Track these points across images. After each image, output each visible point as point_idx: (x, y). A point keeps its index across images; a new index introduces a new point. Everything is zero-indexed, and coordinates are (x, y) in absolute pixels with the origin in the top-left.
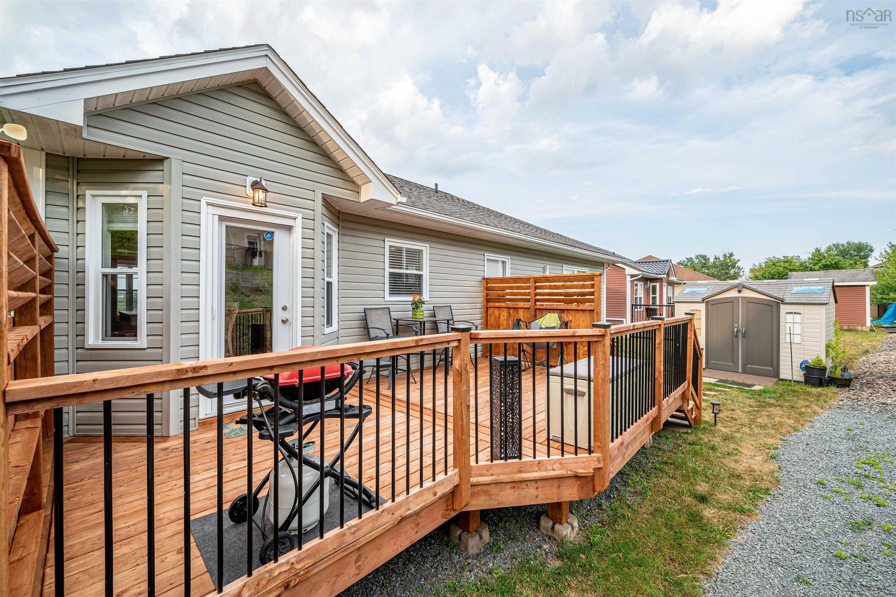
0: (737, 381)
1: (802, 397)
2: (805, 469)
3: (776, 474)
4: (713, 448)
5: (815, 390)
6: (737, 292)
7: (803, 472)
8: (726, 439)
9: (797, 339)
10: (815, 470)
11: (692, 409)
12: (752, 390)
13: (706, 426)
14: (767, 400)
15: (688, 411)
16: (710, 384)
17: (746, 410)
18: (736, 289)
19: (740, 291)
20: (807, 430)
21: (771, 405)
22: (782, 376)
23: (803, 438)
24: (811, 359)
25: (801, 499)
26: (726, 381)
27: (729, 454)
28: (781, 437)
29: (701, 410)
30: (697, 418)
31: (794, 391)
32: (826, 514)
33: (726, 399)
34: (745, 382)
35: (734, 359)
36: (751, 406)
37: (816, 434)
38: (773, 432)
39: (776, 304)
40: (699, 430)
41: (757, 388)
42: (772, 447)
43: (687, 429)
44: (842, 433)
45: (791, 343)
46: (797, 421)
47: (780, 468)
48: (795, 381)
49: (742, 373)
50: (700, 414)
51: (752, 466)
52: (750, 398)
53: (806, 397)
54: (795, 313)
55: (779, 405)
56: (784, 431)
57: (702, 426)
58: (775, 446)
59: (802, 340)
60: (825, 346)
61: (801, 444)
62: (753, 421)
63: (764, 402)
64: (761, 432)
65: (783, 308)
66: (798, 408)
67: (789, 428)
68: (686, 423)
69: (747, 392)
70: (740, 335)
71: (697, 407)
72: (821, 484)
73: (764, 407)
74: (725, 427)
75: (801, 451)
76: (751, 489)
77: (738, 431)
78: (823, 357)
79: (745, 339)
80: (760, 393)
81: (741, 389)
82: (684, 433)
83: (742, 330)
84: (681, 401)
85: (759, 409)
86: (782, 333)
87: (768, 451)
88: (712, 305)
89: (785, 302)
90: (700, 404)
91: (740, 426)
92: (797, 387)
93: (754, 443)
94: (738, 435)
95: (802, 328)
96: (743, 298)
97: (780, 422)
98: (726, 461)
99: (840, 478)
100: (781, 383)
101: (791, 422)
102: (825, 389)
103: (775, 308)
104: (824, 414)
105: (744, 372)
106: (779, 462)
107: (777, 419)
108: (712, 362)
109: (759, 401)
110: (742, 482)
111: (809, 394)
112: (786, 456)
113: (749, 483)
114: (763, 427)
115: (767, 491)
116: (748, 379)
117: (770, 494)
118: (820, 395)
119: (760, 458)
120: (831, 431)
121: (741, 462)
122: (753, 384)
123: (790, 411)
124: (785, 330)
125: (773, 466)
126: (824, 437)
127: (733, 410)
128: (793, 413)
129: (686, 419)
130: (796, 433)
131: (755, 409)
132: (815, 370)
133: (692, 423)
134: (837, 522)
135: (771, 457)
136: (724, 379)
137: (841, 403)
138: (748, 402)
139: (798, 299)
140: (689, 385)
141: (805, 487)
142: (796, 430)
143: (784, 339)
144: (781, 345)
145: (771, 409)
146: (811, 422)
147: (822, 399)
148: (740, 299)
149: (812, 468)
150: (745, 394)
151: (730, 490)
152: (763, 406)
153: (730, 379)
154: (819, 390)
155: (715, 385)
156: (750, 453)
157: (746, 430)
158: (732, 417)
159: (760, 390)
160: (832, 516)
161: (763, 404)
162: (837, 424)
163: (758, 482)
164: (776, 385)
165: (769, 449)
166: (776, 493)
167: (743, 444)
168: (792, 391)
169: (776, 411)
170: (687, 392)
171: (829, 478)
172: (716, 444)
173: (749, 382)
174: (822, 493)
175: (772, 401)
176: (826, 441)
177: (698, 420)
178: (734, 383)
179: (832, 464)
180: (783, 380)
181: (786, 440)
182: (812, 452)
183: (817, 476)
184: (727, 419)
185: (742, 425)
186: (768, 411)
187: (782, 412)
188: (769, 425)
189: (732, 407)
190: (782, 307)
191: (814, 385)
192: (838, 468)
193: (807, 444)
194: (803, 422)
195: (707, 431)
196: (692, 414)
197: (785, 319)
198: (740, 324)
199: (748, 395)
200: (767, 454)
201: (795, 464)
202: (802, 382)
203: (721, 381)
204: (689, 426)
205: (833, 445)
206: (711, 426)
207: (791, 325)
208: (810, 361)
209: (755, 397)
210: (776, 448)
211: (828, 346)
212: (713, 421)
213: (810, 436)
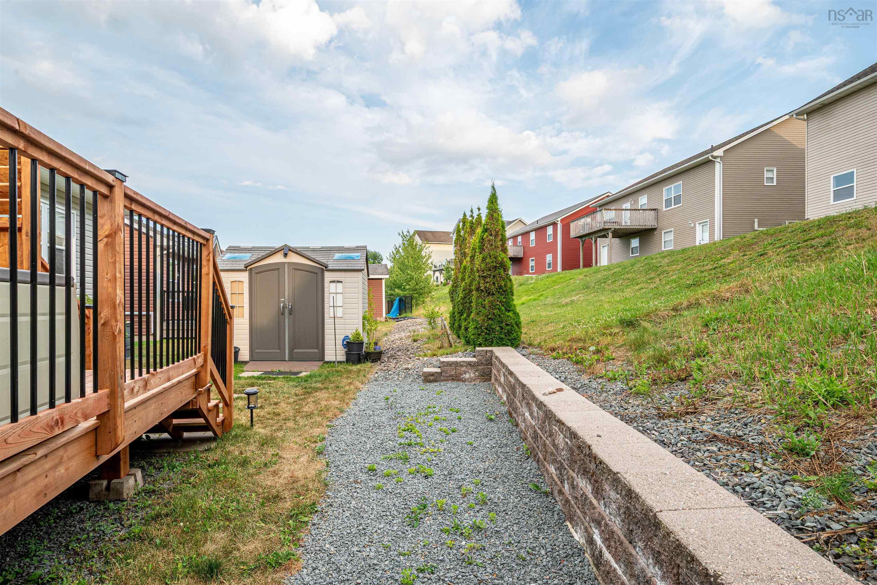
0: (283, 370)
1: (345, 376)
2: (354, 456)
3: (324, 476)
4: (244, 463)
5: (355, 368)
6: (282, 256)
7: (352, 461)
8: (265, 442)
9: (339, 312)
10: (364, 453)
11: (217, 406)
12: (298, 378)
13: (239, 431)
14: (314, 385)
15: (209, 410)
16: (253, 377)
17: (291, 400)
18: (282, 252)
19: (286, 255)
20: (352, 409)
21: (316, 390)
22: (327, 359)
23: (349, 418)
24: (350, 334)
25: (353, 502)
26: (272, 373)
27: (266, 465)
28: (329, 423)
29: (231, 407)
30: (226, 421)
31: (337, 372)
32: (382, 514)
33: (270, 393)
34: (292, 370)
35: (280, 346)
36: (296, 395)
37: (360, 411)
38: (319, 419)
39: (320, 270)
40: (228, 440)
41: (303, 374)
42: (319, 438)
43: (208, 444)
44: (381, 404)
45: (334, 317)
46: (342, 400)
47: (327, 466)
48: (338, 362)
49: (289, 361)
50: (231, 414)
51: (296, 474)
52: (296, 387)
53: (348, 375)
54: (338, 282)
55: (325, 388)
56: (330, 415)
57: (233, 433)
58: (321, 436)
59: (344, 313)
60: (362, 318)
61: (348, 426)
62: (299, 411)
63: (310, 388)
64: (306, 423)
65: (328, 276)
66: (342, 387)
67: (336, 410)
68: (210, 434)
69: (293, 380)
70: (287, 311)
71: (226, 404)
72: (372, 471)
73: (310, 393)
74: (265, 428)
75: (348, 434)
76: (292, 514)
77: (280, 429)
78: (360, 330)
79: (291, 316)
80: (306, 379)
81: (287, 378)
82: (202, 452)
83: (289, 305)
84: (191, 391)
85: (305, 396)
86: (326, 306)
87: (313, 445)
88: (257, 273)
89: (329, 268)
90: (230, 397)
91: (283, 422)
92: (340, 368)
93: (298, 440)
94: (280, 434)
95: (344, 298)
96: (289, 263)
97: (326, 406)
98: (259, 478)
99: (388, 456)
100: (326, 366)
101: (337, 403)
102: (363, 365)
103: (320, 274)
104: (364, 389)
105: (291, 359)
106: (327, 456)
107: (324, 403)
108: (257, 351)
109: (305, 388)
110: (280, 505)
111: (350, 372)
112: (333, 446)
113: (289, 503)
114: (309, 415)
115: (312, 509)
116: (295, 366)
117: (316, 511)
118: (360, 371)
119: (304, 459)
120: (373, 404)
121: (281, 472)
122: (299, 371)
123: (335, 391)
124: (329, 303)
125: (319, 465)
126: (368, 412)
127: (276, 404)
128: (338, 394)
129: (207, 427)
130: (342, 415)
131: (301, 397)
132: (354, 345)
133: (218, 431)
134: (395, 522)
135: (318, 452)
136: (270, 370)
137: (376, 376)
138: (293, 391)
139: (339, 265)
140: (205, 360)
141: (356, 482)
142: (342, 412)
143: (329, 313)
144: (326, 321)
145: (317, 394)
146: (354, 399)
147: (362, 373)
148: (286, 265)
149: (360, 453)
150: (291, 383)
151: (261, 528)
152: (308, 392)
153: (276, 369)
154: (359, 366)
155: (258, 378)
156: (292, 456)
157: (290, 424)
158: (274, 413)
159: (307, 376)
160: (388, 513)
161: (309, 390)
162: (376, 396)
163: (301, 498)
164: (322, 368)
165: (315, 442)
166: (324, 506)
167: (286, 444)
168: (336, 371)
169: (322, 395)
170: (202, 374)
171: (378, 459)
172: (249, 454)
173: (295, 370)
174: (374, 483)
175: (319, 385)
176: (370, 416)
177: (226, 425)
178: (280, 373)
179: (379, 441)
180: (327, 362)
181: (333, 426)
182: (359, 433)
183: (366, 461)
184: (268, 416)
185: (285, 420)
186: (314, 397)
187: (327, 395)
188: (316, 412)
189: (276, 400)
190: (326, 274)
191: (354, 363)
192: (385, 444)
193: (354, 425)
194: (348, 401)
195: (240, 439)
196: (218, 416)
197: (329, 287)
198: (286, 299)
199: (294, 383)
200: (313, 450)
201: (343, 453)
202: (344, 362)
203: (266, 373)
204: (214, 439)
205: (376, 418)
206: (246, 429)
207: (334, 295)
208: (350, 336)
209: (302, 384)
210: (324, 439)
211: (364, 318)
212: (249, 423)
213: (355, 414)
